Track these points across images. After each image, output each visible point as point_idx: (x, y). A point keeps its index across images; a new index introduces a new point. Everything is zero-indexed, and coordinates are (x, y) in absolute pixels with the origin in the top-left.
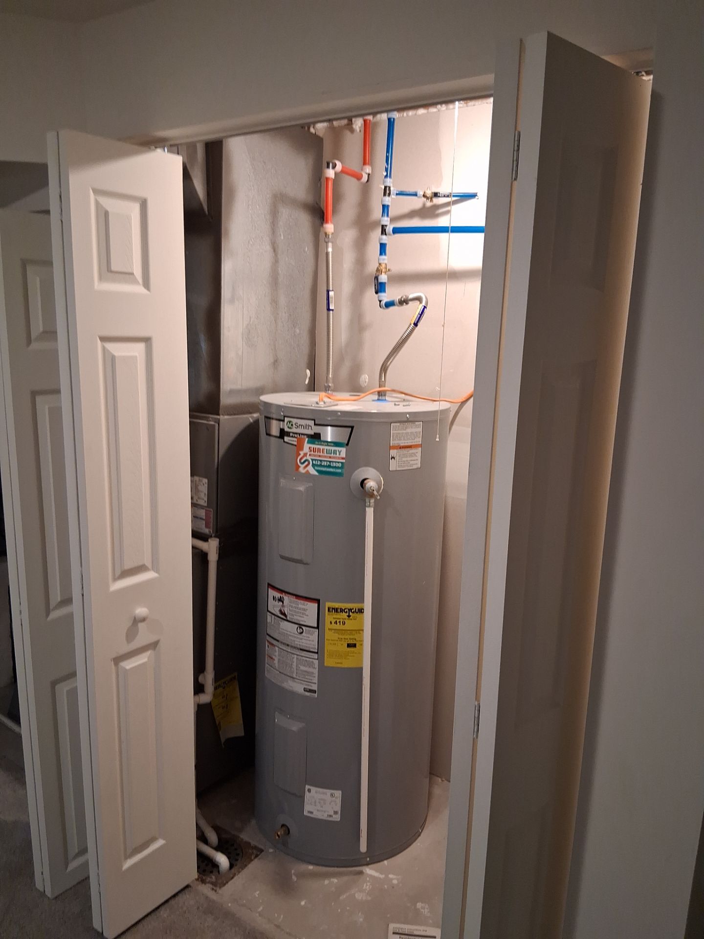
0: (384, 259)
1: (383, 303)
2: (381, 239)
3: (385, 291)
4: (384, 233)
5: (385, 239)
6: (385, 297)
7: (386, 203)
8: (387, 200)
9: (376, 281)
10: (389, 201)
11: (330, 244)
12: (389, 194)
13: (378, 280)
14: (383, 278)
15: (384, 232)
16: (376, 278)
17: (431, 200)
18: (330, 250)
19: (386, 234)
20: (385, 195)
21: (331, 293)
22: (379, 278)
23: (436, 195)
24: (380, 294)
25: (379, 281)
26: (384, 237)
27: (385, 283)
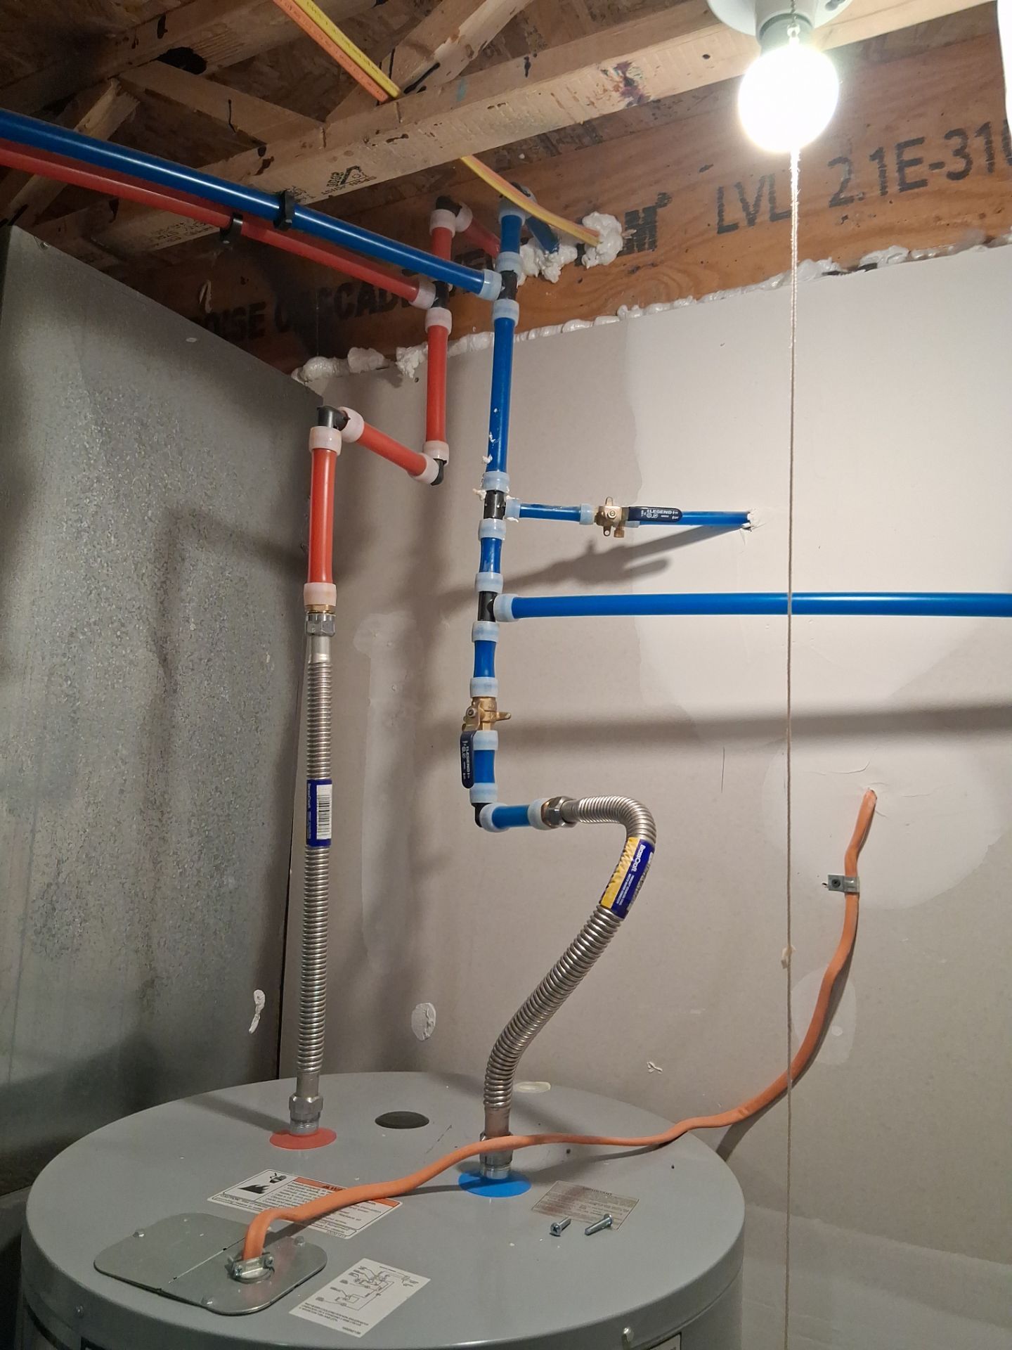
0: (489, 686)
1: (488, 812)
2: (481, 631)
3: (491, 779)
4: (488, 614)
5: (489, 630)
6: (495, 796)
7: (494, 535)
8: (495, 528)
9: (466, 749)
10: (499, 530)
11: (324, 642)
12: (501, 514)
13: (470, 744)
14: (487, 738)
15: (486, 610)
16: (467, 740)
17: (619, 533)
18: (323, 657)
19: (493, 619)
20: (488, 514)
21: (324, 791)
22: (476, 738)
23: (634, 515)
24: (477, 786)
25: (476, 747)
26: (488, 625)
27: (493, 751)
